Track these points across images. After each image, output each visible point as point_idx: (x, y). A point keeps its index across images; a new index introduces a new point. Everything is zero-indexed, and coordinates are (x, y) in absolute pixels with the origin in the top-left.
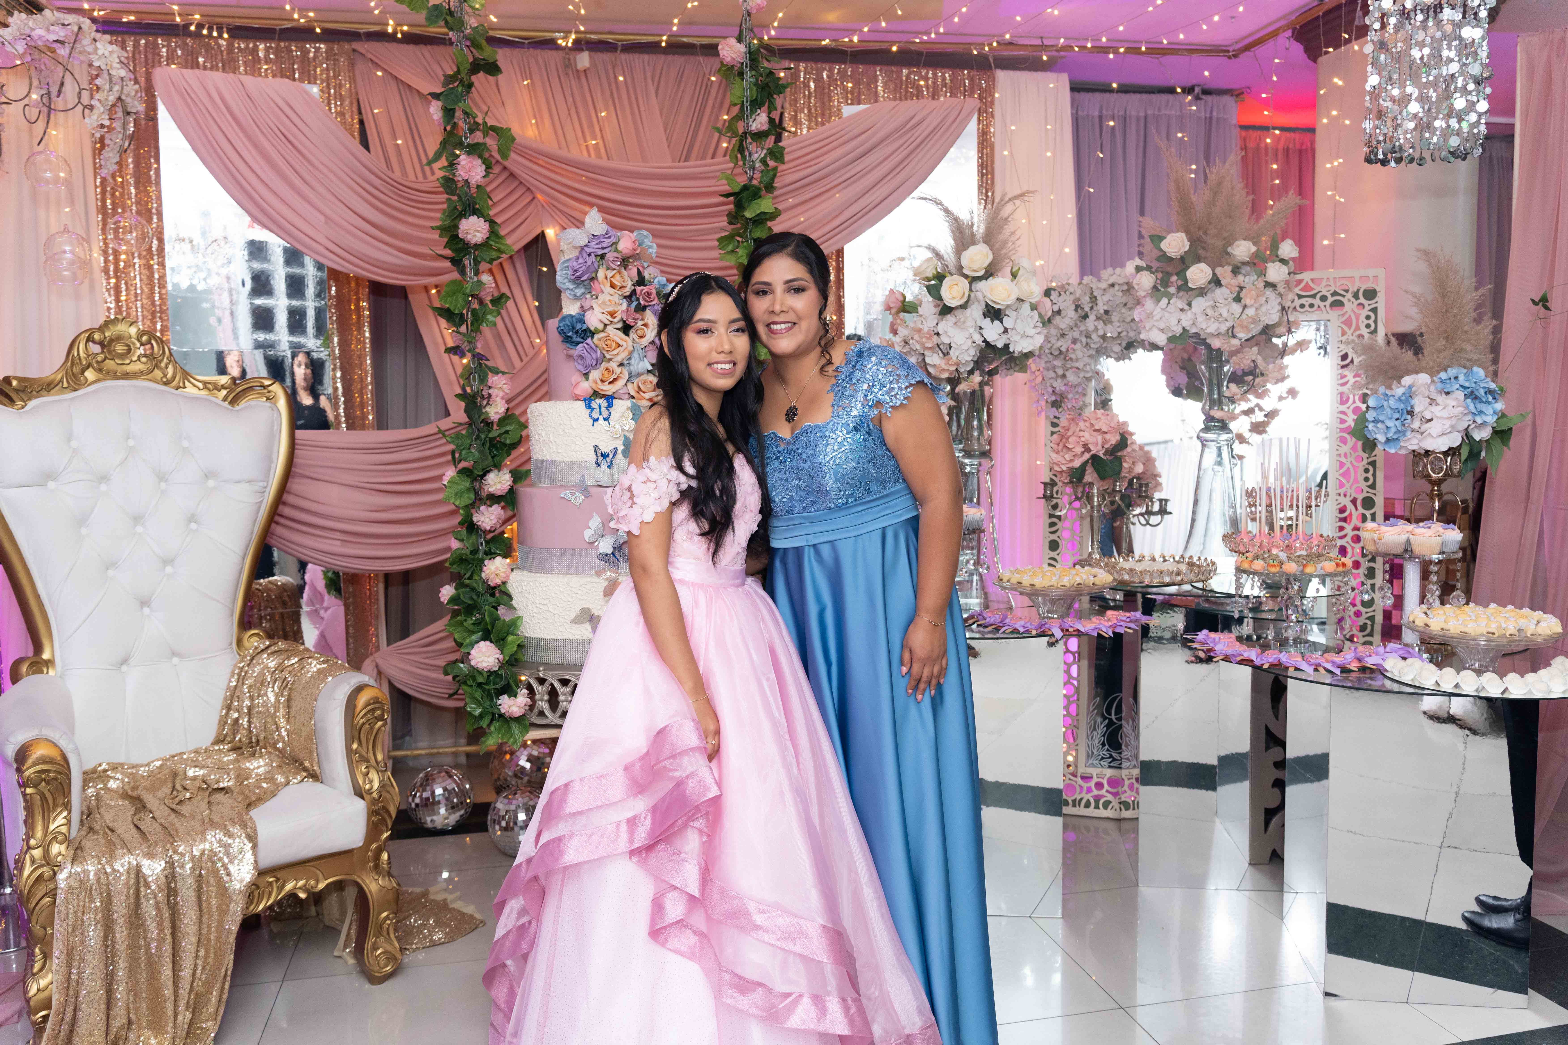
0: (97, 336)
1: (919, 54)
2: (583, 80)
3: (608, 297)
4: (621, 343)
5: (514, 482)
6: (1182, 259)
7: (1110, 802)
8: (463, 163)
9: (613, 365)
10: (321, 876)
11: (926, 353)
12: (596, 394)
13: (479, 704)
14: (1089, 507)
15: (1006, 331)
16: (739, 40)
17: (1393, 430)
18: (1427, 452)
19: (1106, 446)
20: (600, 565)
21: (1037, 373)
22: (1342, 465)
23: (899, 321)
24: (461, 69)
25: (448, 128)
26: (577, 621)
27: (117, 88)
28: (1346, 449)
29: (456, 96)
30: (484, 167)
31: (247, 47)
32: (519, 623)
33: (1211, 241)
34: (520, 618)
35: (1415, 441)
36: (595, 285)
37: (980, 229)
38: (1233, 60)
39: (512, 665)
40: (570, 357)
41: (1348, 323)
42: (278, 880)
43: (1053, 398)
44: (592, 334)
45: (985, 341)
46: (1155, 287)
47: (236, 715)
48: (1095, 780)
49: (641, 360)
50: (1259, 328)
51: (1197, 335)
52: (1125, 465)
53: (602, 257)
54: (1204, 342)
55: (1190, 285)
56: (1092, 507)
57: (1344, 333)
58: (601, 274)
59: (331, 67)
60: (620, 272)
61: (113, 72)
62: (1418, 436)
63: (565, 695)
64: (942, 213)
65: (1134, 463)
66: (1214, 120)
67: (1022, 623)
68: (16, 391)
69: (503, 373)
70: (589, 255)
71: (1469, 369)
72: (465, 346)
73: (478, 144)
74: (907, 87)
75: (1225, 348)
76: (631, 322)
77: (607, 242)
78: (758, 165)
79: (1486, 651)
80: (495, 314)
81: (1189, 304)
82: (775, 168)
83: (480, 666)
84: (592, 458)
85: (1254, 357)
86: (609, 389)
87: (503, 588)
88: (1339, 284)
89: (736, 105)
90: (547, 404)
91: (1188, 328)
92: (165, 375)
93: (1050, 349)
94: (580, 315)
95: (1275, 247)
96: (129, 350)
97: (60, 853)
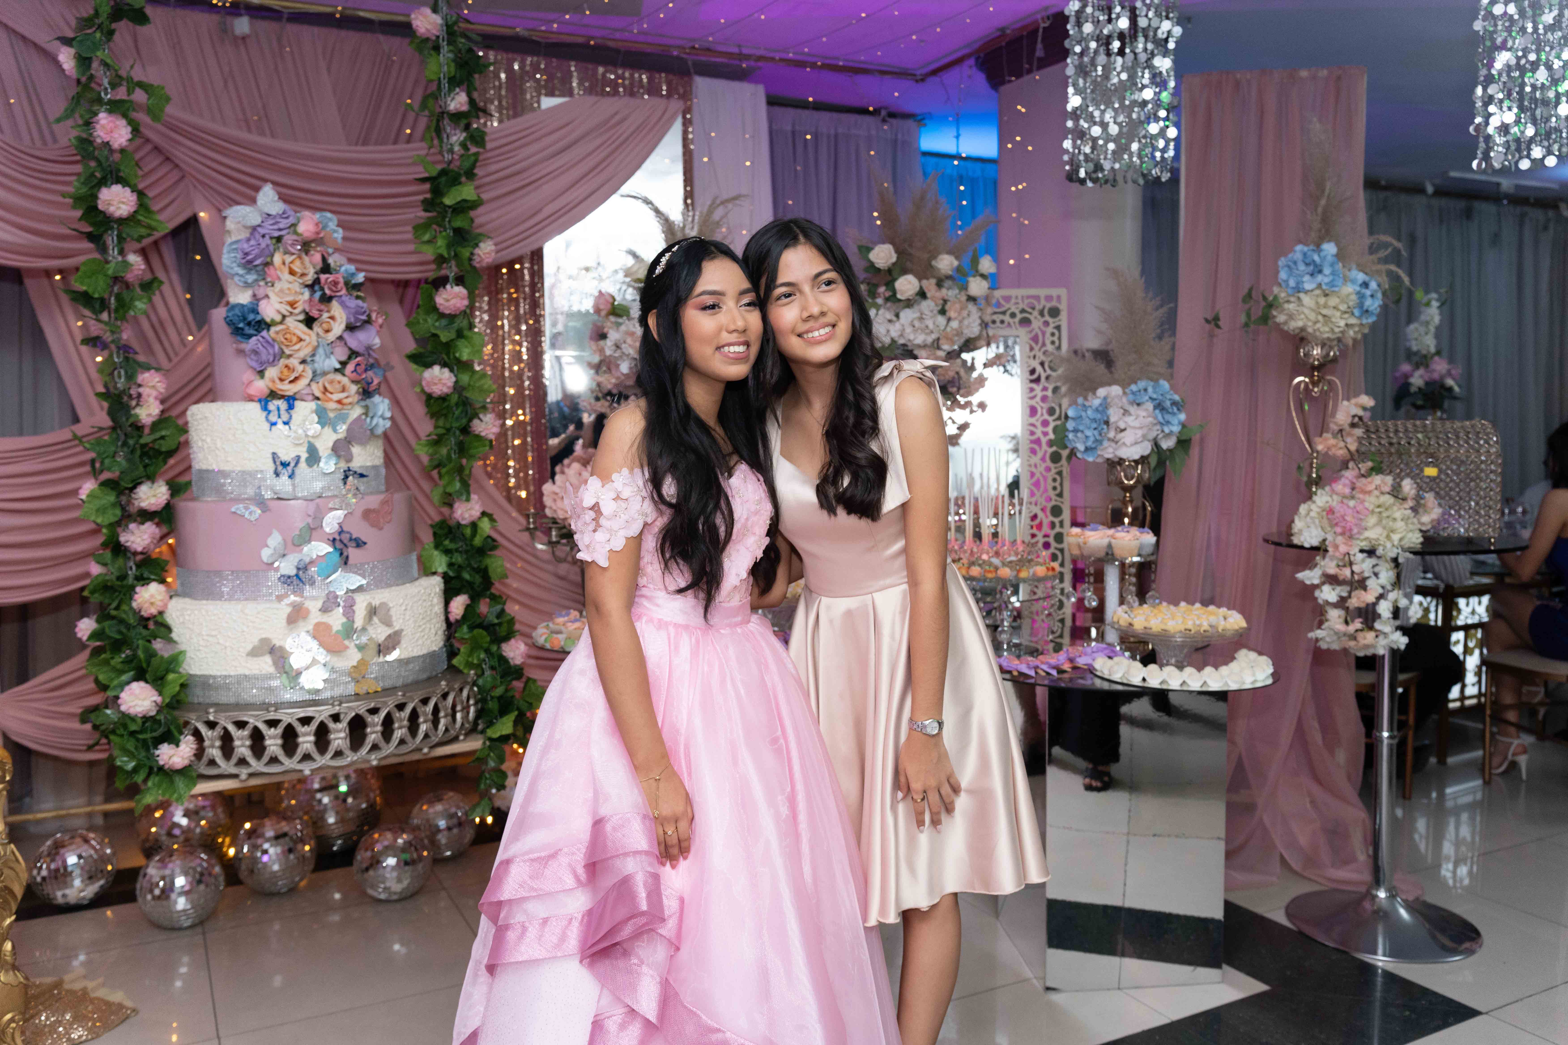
1: (617, 51)
2: (242, 48)
3: (286, 286)
4: (303, 337)
5: (172, 495)
6: (890, 270)
8: (103, 122)
9: (294, 362)
12: (273, 395)
13: (131, 755)
16: (435, 10)
17: (1092, 439)
18: (1121, 461)
20: (280, 589)
22: (1032, 475)
23: (609, 324)
24: (101, 11)
25: (84, 80)
26: (254, 653)
28: (1036, 459)
29: (94, 43)
30: (129, 129)
32: (181, 658)
33: (916, 254)
34: (182, 653)
35: (1111, 450)
36: (272, 271)
38: (920, 84)
39: (174, 708)
40: (241, 352)
41: (1035, 339)
44: (268, 326)
49: (327, 356)
50: (962, 340)
53: (279, 239)
55: (899, 296)
57: (1032, 349)
58: (277, 259)
60: (300, 257)
62: (1113, 445)
63: (242, 739)
64: (652, 214)
66: (899, 143)
69: (157, 369)
70: (263, 236)
71: (1156, 381)
72: (108, 337)
73: (122, 101)
74: (603, 85)
76: (314, 313)
77: (284, 223)
78: (457, 148)
79: (1182, 646)
80: (145, 300)
81: (897, 316)
82: (477, 154)
83: (132, 711)
84: (270, 467)
85: (958, 369)
86: (289, 389)
87: (159, 619)
88: (1026, 301)
89: (431, 81)
90: (213, 406)
91: (896, 339)
94: (253, 304)
95: (975, 262)
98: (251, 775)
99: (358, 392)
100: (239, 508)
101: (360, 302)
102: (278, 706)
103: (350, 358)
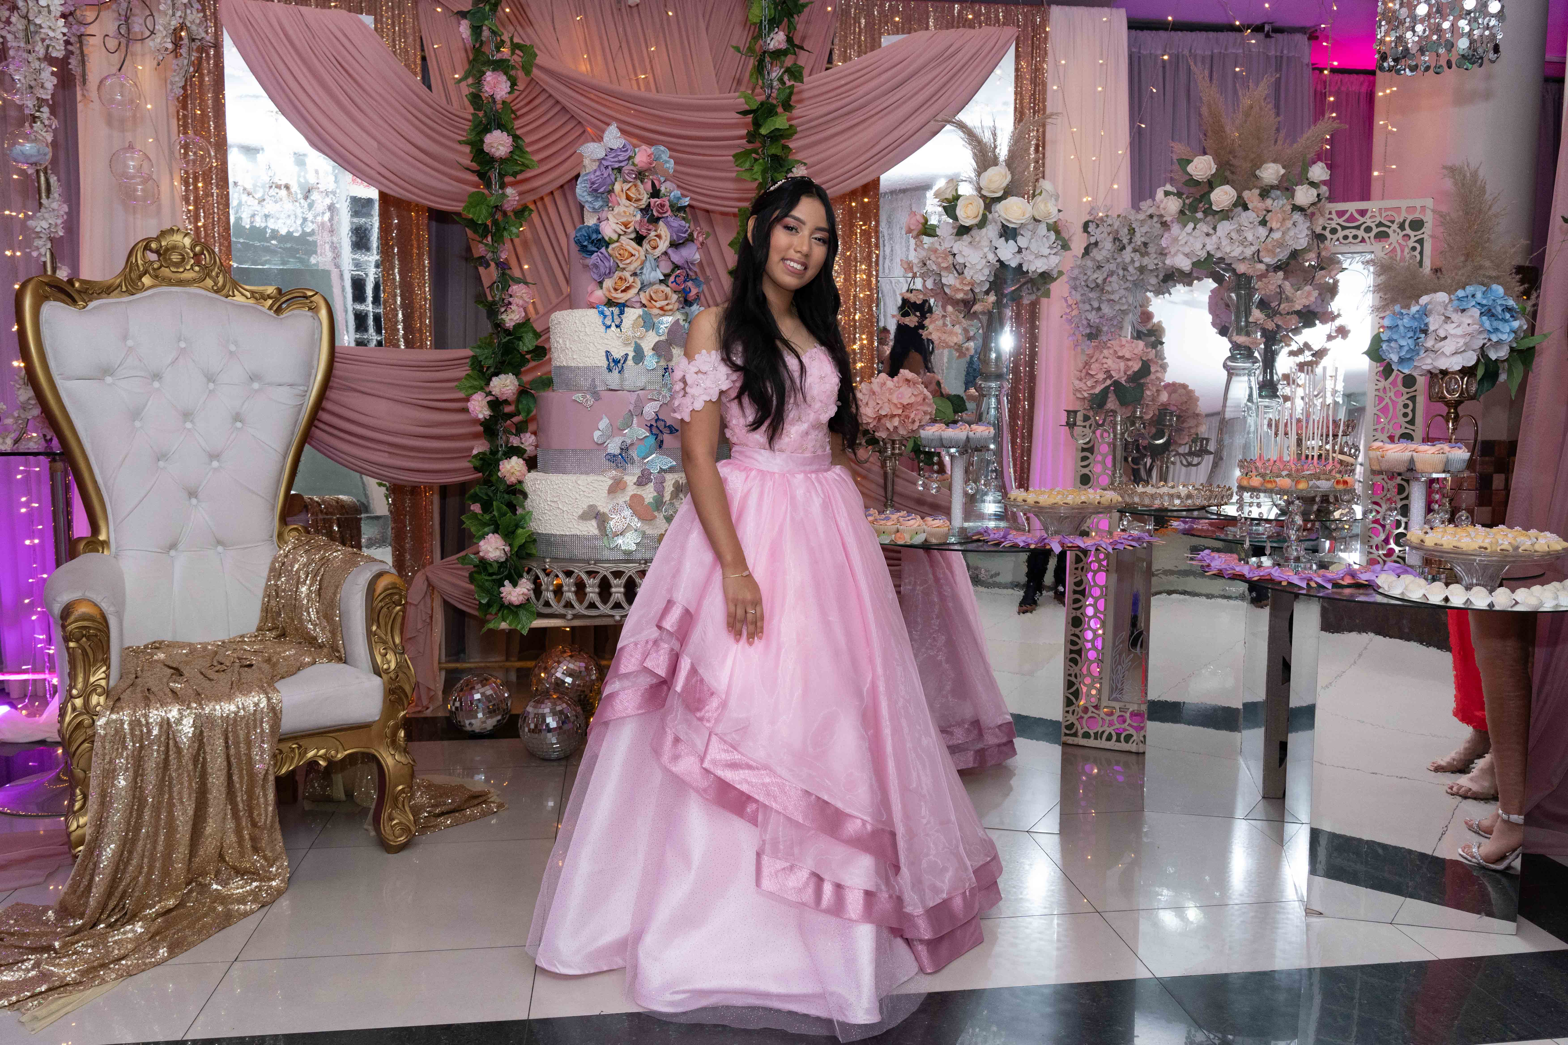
0: (153, 245)
2: (636, 15)
3: (624, 209)
4: (633, 252)
6: (1209, 182)
7: (1132, 736)
8: (488, 79)
9: (626, 274)
10: (340, 747)
11: (942, 273)
12: (609, 302)
13: (487, 592)
14: (1112, 435)
15: (1020, 251)
17: (1406, 348)
18: (1444, 373)
19: (1129, 373)
20: (606, 464)
21: (1074, 305)
22: (1381, 399)
25: (477, 45)
26: (584, 517)
27: (179, 14)
28: (1385, 384)
29: (484, 14)
30: (509, 84)
32: (530, 518)
33: (1237, 163)
34: (532, 514)
35: (1429, 361)
36: (613, 198)
37: (1003, 152)
39: (519, 557)
41: (1392, 254)
42: (300, 746)
43: (1088, 331)
44: (607, 245)
45: (999, 261)
46: (1182, 212)
47: (274, 604)
48: (1118, 713)
49: (654, 269)
50: (1287, 253)
51: (1221, 260)
52: (1148, 393)
53: (619, 170)
54: (1229, 268)
55: (1214, 208)
58: (617, 187)
59: (396, 5)
60: (635, 186)
62: (1432, 355)
63: (569, 586)
64: (967, 137)
65: (1158, 391)
66: (1285, 59)
67: (1024, 538)
68: (79, 292)
69: (526, 283)
70: (607, 167)
71: (1487, 286)
72: (489, 256)
73: (502, 61)
74: (958, 22)
75: (1250, 272)
76: (643, 232)
77: (623, 156)
78: (775, 83)
80: (518, 226)
81: (1215, 229)
82: (792, 87)
83: (487, 557)
84: (605, 363)
85: (1280, 282)
86: (622, 297)
87: (518, 487)
88: (1384, 215)
89: (755, 24)
90: (565, 313)
91: (1212, 253)
92: (216, 284)
93: (1085, 281)
94: (597, 226)
95: (1305, 170)
96: (183, 259)
97: (98, 704)
98: (576, 617)
99: (678, 300)
100: (578, 397)
101: (683, 223)
102: (597, 562)
103: (673, 271)
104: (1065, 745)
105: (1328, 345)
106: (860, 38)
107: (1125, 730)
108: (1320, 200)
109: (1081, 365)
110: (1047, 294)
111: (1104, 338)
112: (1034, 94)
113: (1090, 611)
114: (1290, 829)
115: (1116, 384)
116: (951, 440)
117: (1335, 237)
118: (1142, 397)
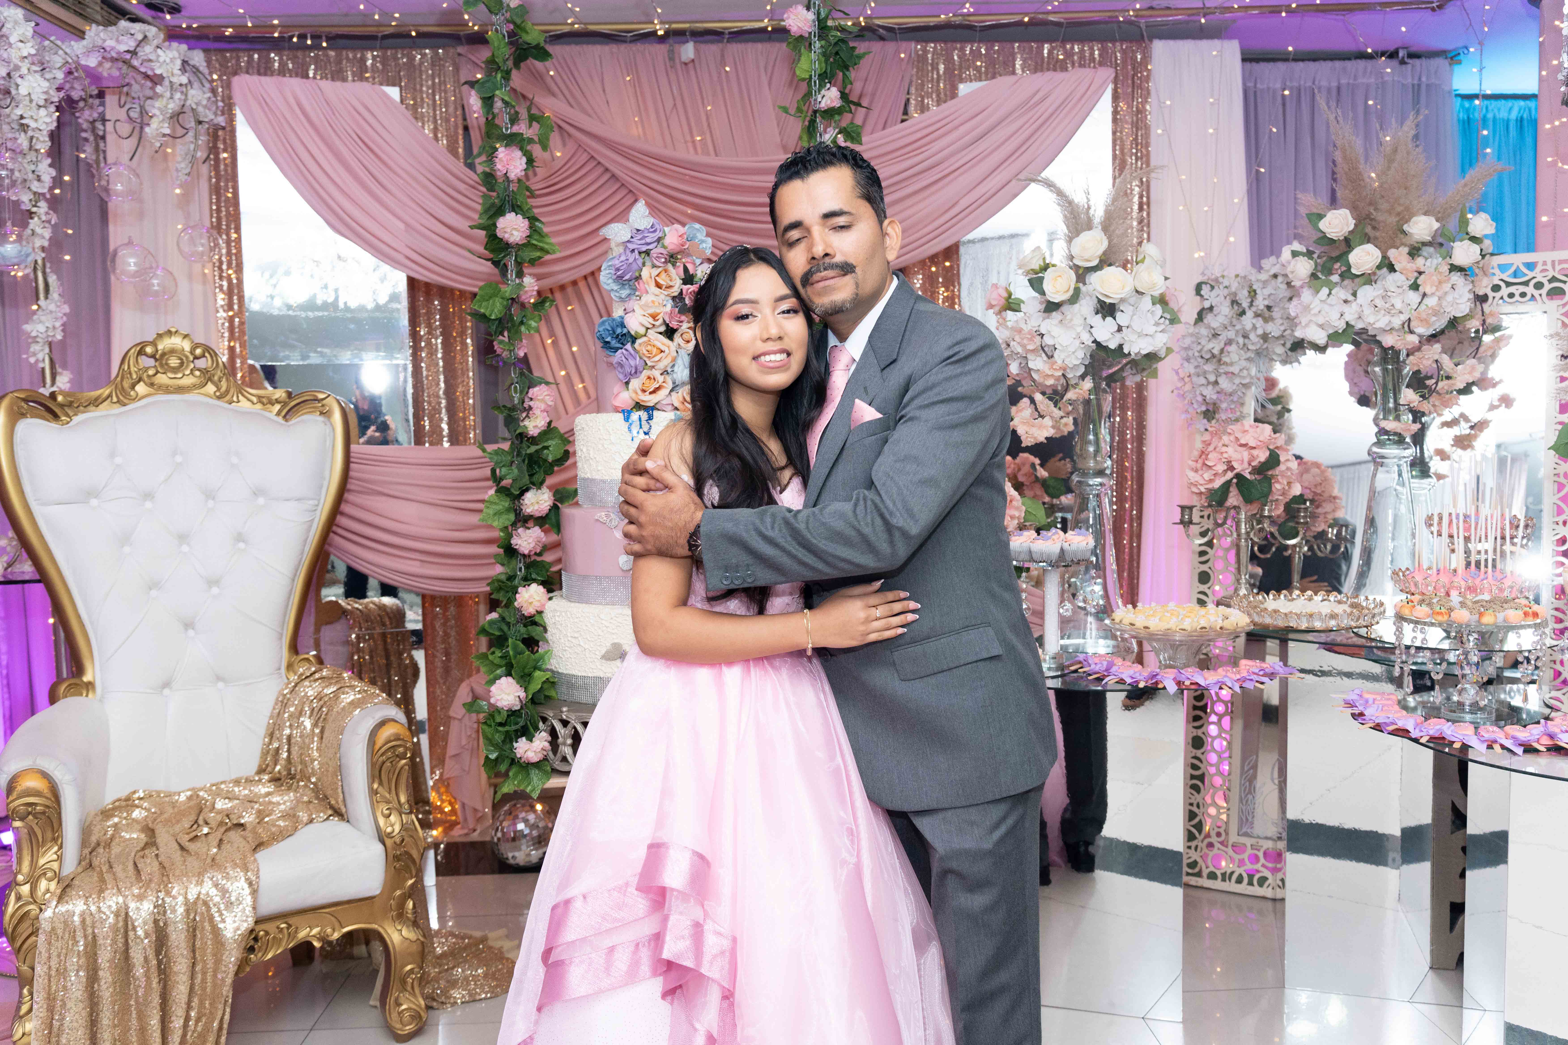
0: (149, 350)
1: (1058, 24)
3: (653, 298)
4: (663, 348)
5: (556, 502)
6: (1347, 240)
8: (501, 155)
9: (655, 373)
10: (337, 925)
11: (1029, 356)
12: (636, 405)
13: (498, 745)
14: (1235, 535)
15: (1120, 329)
16: (808, 8)
19: (1253, 464)
21: (1187, 379)
22: (1561, 487)
23: (1001, 321)
24: (498, 53)
25: (490, 119)
26: (606, 657)
28: (1565, 467)
29: (494, 84)
30: (524, 160)
31: (355, 57)
32: (546, 658)
33: (1380, 217)
34: (549, 651)
36: (640, 286)
37: (1098, 212)
38: (1438, 11)
39: (535, 704)
42: (289, 926)
43: (1204, 408)
44: (634, 339)
45: (1095, 341)
46: (1314, 276)
47: (276, 745)
48: (1249, 851)
50: (1444, 321)
51: (1364, 331)
52: (1278, 486)
53: (648, 253)
54: (1374, 339)
55: (1354, 271)
56: (1239, 535)
57: (1564, 327)
58: (645, 273)
59: (436, 73)
60: (666, 271)
61: (174, 80)
65: (1289, 483)
66: (1423, 87)
67: (1131, 672)
68: (62, 406)
69: (547, 383)
70: (633, 251)
72: (505, 354)
73: (517, 135)
74: (1048, 63)
75: (1399, 345)
76: (674, 324)
77: (652, 237)
80: (537, 319)
81: (1354, 294)
83: (499, 704)
85: (1436, 357)
86: (650, 400)
87: (537, 619)
88: (1558, 268)
89: (803, 80)
90: (588, 417)
91: (1353, 323)
92: (219, 389)
93: (1199, 352)
94: (622, 318)
95: (1464, 223)
96: (182, 364)
97: (48, 891)
100: (602, 515)
104: (1187, 886)
105: (1489, 416)
106: (938, 86)
107: (1258, 871)
108: (1483, 256)
109: (1196, 453)
110: (1154, 374)
111: (1223, 416)
112: (1136, 139)
113: (1213, 730)
114: (1470, 1017)
115: (1238, 476)
116: (1042, 554)
117: (1498, 295)
118: (1270, 491)
